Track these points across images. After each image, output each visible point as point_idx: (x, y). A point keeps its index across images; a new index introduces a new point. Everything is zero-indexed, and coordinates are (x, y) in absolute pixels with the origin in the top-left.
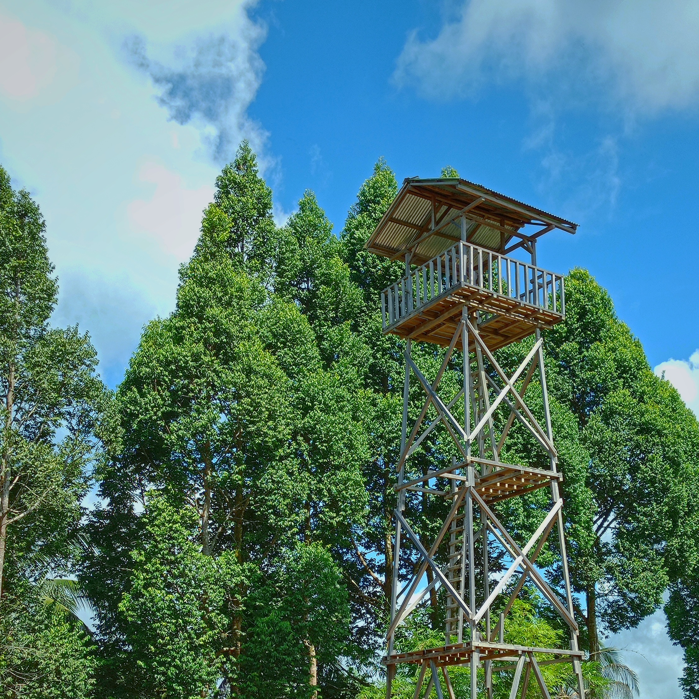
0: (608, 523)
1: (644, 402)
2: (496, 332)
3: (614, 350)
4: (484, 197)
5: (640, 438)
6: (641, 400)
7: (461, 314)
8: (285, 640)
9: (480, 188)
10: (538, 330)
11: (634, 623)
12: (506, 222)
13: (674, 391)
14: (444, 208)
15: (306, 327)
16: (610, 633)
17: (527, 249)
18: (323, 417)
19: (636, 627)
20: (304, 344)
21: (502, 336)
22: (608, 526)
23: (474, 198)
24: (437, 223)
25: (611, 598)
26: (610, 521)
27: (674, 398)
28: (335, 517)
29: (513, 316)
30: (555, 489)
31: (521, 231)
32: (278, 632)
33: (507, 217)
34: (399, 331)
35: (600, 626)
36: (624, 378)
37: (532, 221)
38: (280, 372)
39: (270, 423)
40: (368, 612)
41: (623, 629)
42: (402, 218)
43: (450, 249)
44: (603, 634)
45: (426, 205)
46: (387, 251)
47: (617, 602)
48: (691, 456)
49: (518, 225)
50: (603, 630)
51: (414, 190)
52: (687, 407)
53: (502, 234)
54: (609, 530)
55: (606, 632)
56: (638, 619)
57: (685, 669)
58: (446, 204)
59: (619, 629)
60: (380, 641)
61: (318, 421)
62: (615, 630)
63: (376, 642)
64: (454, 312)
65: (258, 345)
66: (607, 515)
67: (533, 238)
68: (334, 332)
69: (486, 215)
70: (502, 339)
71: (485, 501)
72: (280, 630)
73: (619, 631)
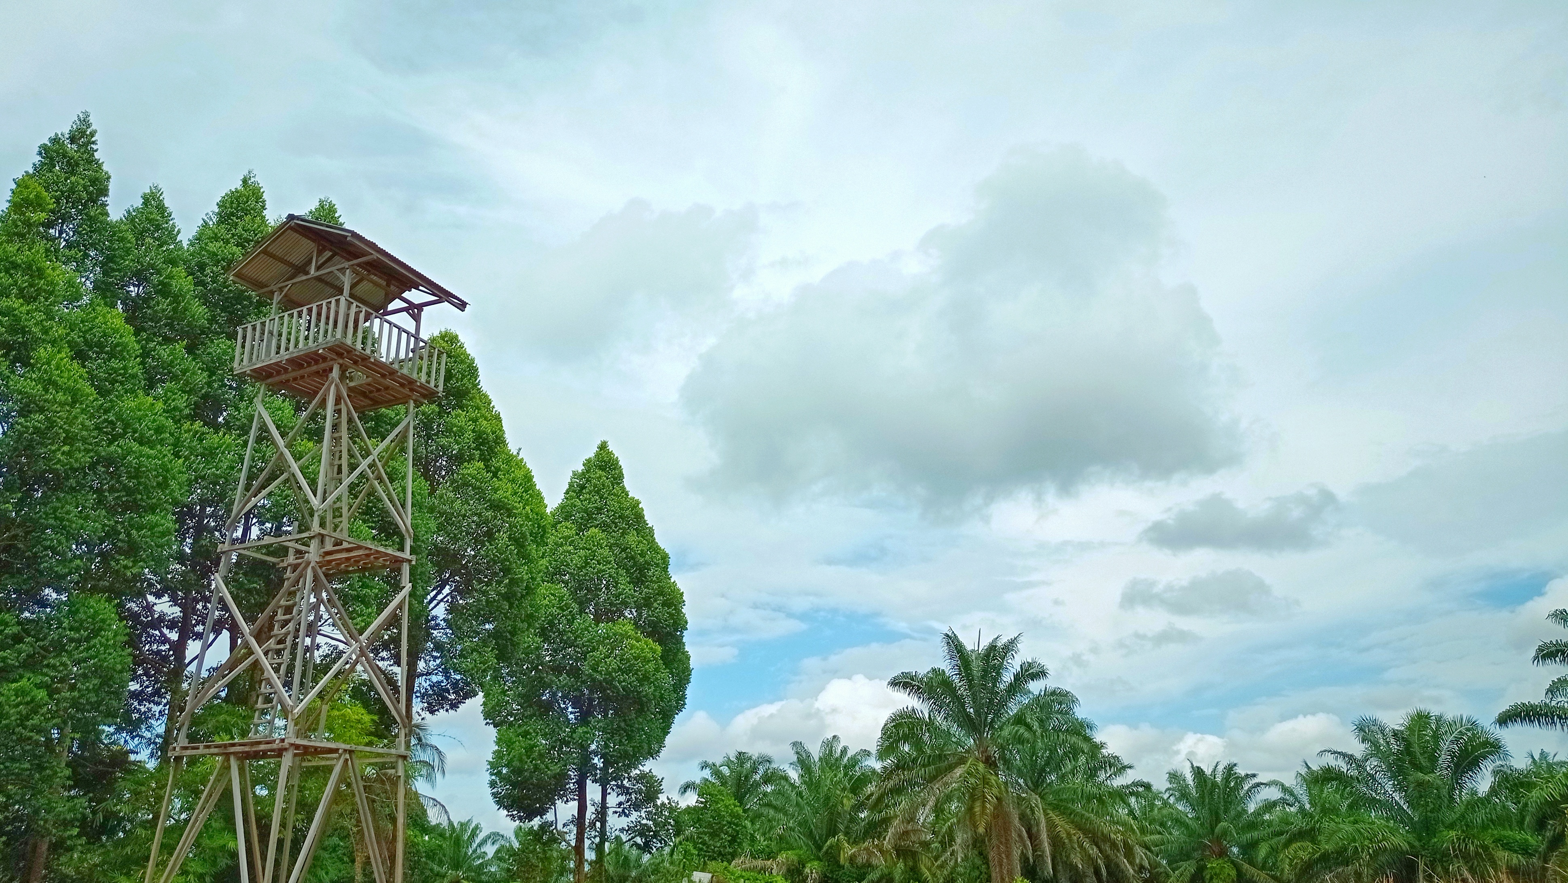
0: (443, 596)
1: (498, 478)
2: (364, 394)
3: (475, 421)
4: (376, 255)
5: (489, 514)
6: (495, 475)
7: (331, 370)
8: (36, 713)
9: (373, 245)
10: (412, 402)
11: (454, 706)
12: (393, 282)
13: (529, 471)
14: (328, 254)
15: (130, 340)
16: (427, 715)
17: (413, 316)
18: (135, 446)
19: (456, 711)
20: (124, 359)
21: (371, 399)
22: (442, 600)
23: (364, 254)
24: (318, 268)
25: (434, 679)
26: (445, 595)
27: (528, 478)
28: (131, 568)
29: (388, 382)
30: (406, 573)
31: (406, 295)
32: (27, 703)
33: (394, 277)
34: (254, 375)
35: (417, 705)
36: (480, 450)
37: (421, 288)
38: (88, 389)
39: (66, 448)
40: (146, 674)
41: (441, 711)
42: (279, 253)
43: (329, 300)
44: (420, 715)
45: (307, 246)
46: (253, 284)
47: (439, 682)
48: (535, 538)
49: (404, 288)
50: (420, 711)
51: (298, 229)
52: (537, 488)
53: (386, 295)
54: (442, 604)
55: (423, 714)
56: (460, 702)
57: (494, 753)
58: (331, 250)
59: (438, 710)
60: (156, 709)
61: (130, 452)
62: (432, 712)
63: (150, 710)
64: (323, 366)
65: (65, 353)
66: (443, 588)
67: (420, 307)
68: (164, 352)
69: (373, 271)
70: (370, 403)
71: (323, 573)
72: (32, 700)
73: (437, 713)
